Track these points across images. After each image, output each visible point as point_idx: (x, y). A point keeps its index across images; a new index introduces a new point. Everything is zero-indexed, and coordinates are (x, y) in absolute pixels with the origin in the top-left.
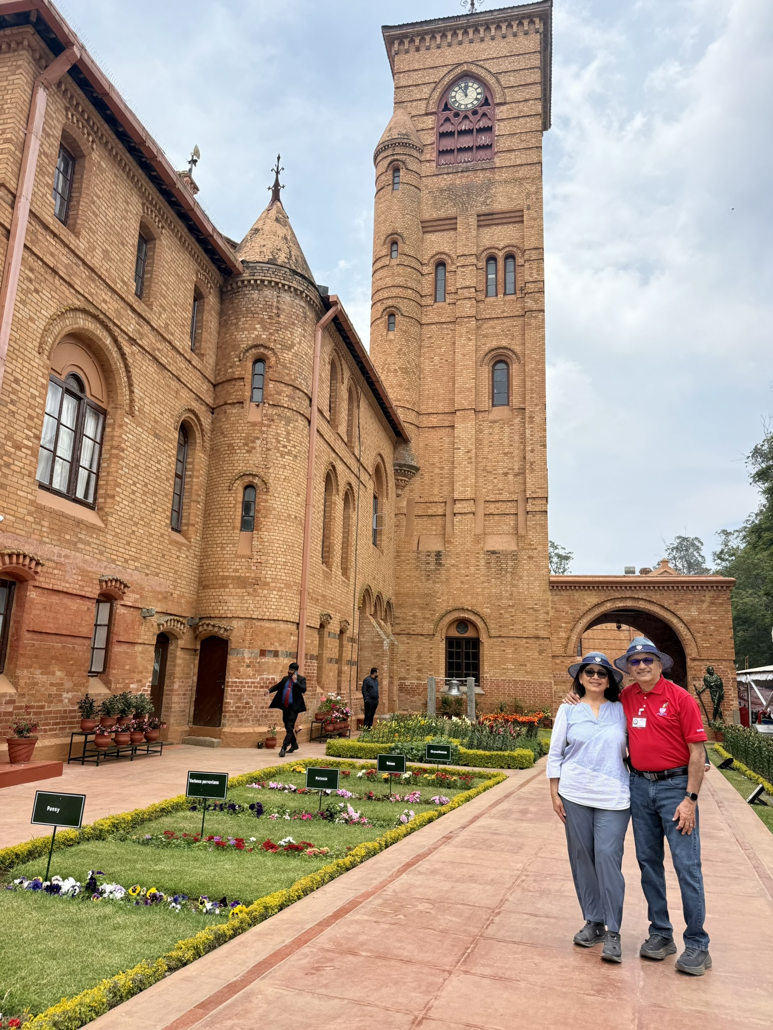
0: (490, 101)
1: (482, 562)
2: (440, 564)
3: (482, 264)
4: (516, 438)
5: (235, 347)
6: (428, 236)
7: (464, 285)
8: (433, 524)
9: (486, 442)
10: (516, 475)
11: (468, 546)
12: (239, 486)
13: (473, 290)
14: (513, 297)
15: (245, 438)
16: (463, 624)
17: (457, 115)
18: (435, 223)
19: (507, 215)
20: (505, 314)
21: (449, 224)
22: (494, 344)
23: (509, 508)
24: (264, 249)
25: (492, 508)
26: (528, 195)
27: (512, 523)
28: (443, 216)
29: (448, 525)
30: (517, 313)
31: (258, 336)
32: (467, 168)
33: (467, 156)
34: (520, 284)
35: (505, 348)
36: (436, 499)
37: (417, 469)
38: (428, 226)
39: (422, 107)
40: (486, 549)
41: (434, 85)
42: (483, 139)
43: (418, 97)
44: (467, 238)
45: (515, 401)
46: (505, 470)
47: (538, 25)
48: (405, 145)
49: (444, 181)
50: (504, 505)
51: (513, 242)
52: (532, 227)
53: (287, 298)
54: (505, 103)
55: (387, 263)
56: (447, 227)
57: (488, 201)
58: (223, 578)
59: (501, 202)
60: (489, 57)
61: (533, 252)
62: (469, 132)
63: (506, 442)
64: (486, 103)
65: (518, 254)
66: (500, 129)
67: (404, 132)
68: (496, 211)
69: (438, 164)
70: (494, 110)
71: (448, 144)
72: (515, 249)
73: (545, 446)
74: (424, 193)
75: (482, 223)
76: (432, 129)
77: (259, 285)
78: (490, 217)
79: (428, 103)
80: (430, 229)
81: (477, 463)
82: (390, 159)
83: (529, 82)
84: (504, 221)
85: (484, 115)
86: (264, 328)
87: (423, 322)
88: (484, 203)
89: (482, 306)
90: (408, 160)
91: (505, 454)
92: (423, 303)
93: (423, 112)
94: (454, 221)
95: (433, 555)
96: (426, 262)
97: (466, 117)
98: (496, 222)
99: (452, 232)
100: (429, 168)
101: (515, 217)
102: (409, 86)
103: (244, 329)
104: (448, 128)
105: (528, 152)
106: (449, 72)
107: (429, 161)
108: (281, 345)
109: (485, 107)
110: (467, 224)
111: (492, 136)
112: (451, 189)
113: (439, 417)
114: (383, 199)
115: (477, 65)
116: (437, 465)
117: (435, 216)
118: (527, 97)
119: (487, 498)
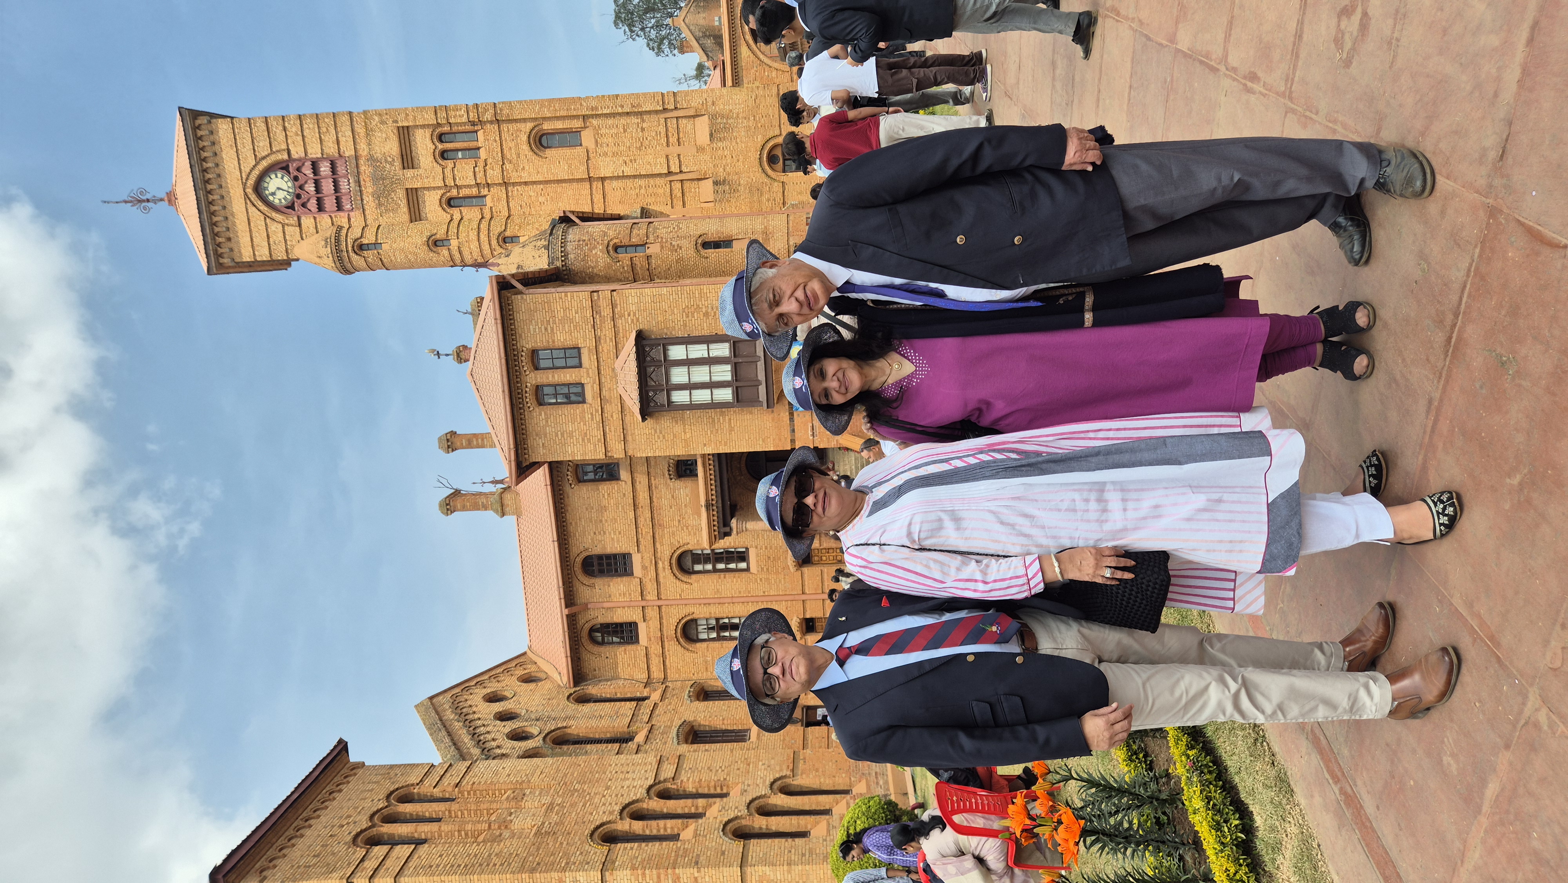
0: (284, 165)
2: (724, 181)
3: (450, 164)
4: (610, 122)
6: (424, 215)
7: (473, 177)
8: (690, 192)
9: (615, 149)
10: (643, 121)
11: (707, 157)
12: (704, 252)
14: (481, 133)
15: (672, 252)
16: (772, 159)
17: (298, 196)
19: (403, 141)
20: (498, 138)
21: (413, 197)
22: (525, 147)
23: (672, 124)
24: (538, 253)
25: (673, 139)
26: (383, 122)
27: (684, 121)
29: (690, 176)
30: (497, 128)
31: (601, 251)
32: (355, 182)
33: (344, 186)
34: (469, 127)
35: (529, 138)
36: (668, 190)
38: (416, 214)
39: (292, 231)
40: (709, 143)
42: (325, 168)
43: (281, 235)
44: (426, 178)
45: (577, 124)
46: (639, 130)
47: (202, 122)
48: (337, 243)
49: (370, 202)
50: (670, 129)
51: (429, 135)
52: (415, 117)
54: (288, 149)
55: (455, 248)
59: (392, 147)
61: (439, 115)
62: (317, 184)
63: (614, 131)
64: (286, 168)
65: (440, 130)
66: (315, 152)
67: (323, 243)
68: (399, 152)
69: (352, 210)
71: (330, 203)
72: (436, 133)
75: (410, 165)
76: (315, 218)
77: (565, 256)
78: (405, 157)
81: (635, 155)
82: (352, 254)
83: (265, 128)
85: (299, 169)
86: (596, 248)
87: (507, 215)
89: (490, 160)
90: (351, 236)
91: (625, 131)
92: (490, 215)
93: (298, 229)
94: (409, 191)
95: (716, 188)
96: (449, 216)
97: (301, 187)
98: (409, 152)
99: (421, 193)
100: (357, 219)
101: (404, 134)
103: (597, 262)
104: (313, 204)
106: (254, 206)
107: (349, 219)
108: (605, 234)
109: (291, 170)
110: (412, 179)
111: (322, 159)
112: (377, 196)
113: (594, 192)
114: (393, 258)
115: (247, 179)
116: (637, 191)
117: (405, 209)
118: (281, 128)
119: (665, 144)
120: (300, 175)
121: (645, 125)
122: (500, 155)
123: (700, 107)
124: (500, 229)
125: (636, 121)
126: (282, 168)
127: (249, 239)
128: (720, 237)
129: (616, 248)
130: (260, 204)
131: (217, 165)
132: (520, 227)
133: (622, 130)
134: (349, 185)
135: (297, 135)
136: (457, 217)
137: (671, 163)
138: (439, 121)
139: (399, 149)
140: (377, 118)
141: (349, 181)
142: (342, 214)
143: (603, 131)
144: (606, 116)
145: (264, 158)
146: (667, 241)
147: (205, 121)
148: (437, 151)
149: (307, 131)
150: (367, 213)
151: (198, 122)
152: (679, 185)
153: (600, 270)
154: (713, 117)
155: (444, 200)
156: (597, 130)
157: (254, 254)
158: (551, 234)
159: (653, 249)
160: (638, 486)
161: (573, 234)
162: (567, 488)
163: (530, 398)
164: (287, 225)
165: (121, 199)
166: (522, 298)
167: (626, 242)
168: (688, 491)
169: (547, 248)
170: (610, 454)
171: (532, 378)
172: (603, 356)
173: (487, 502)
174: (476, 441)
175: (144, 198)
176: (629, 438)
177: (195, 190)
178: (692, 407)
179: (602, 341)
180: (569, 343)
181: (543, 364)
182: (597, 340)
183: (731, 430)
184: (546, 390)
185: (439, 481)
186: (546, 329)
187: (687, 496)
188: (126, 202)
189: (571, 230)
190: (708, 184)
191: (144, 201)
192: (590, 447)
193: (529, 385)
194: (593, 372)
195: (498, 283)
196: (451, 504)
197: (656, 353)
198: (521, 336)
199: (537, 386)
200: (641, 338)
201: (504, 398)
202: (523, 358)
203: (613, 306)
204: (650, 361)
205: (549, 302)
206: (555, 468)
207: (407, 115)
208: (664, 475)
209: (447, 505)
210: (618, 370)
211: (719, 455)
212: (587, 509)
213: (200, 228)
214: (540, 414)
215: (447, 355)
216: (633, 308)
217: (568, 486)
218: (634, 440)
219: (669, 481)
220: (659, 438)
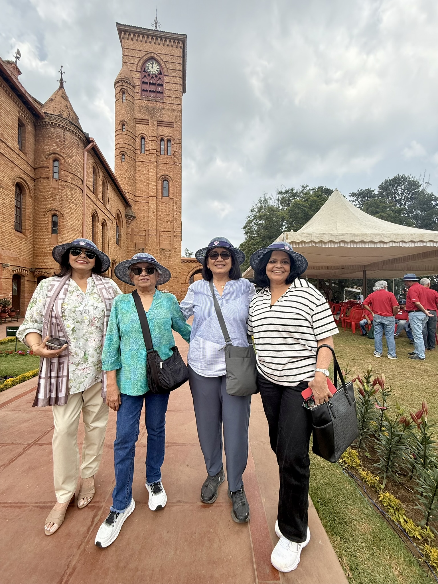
0: (162, 73)
1: (159, 253)
3: (159, 141)
4: (171, 209)
5: (44, 152)
6: (137, 125)
7: (152, 148)
8: (141, 238)
9: (160, 210)
10: (171, 223)
12: (49, 214)
13: (155, 151)
14: (170, 156)
15: (51, 194)
17: (149, 75)
18: (140, 120)
19: (168, 123)
20: (167, 163)
21: (146, 122)
22: (163, 173)
23: (168, 234)
24: (55, 109)
25: (162, 234)
26: (176, 117)
27: (169, 239)
28: (144, 118)
29: (147, 239)
30: (172, 163)
31: (55, 149)
32: (153, 100)
33: (153, 94)
34: (173, 152)
35: (167, 175)
36: (142, 229)
37: (135, 217)
38: (138, 121)
39: (134, 68)
40: (160, 248)
41: (139, 59)
42: (159, 89)
43: (133, 62)
44: (153, 129)
45: (171, 196)
46: (167, 221)
47: (181, 45)
48: (127, 82)
49: (145, 103)
50: (167, 233)
51: (170, 135)
52: (177, 130)
53: (68, 134)
54: (168, 76)
55: (121, 133)
56: (145, 123)
57: (161, 116)
58: (44, 253)
59: (166, 118)
60: (162, 53)
61: (178, 140)
62: (154, 84)
63: (168, 210)
64: (160, 73)
65: (172, 140)
66: (166, 86)
67: (127, 77)
68: (164, 121)
69: (141, 95)
70: (164, 77)
71: (146, 87)
72: (171, 138)
73: (181, 213)
74: (136, 106)
75: (159, 124)
76: (139, 78)
77: (54, 126)
78: (162, 123)
79: (137, 66)
80: (138, 122)
81: (157, 217)
82: (121, 87)
83: (177, 69)
84: (167, 125)
85: (160, 78)
86: (58, 146)
87: (136, 160)
88: (159, 116)
89: (159, 158)
90: (129, 90)
91: (167, 215)
92: (136, 153)
93: (135, 70)
94: (148, 121)
95: (141, 249)
96: (137, 136)
97: (152, 77)
98: (164, 125)
99: (147, 126)
100: (138, 96)
101: (170, 125)
102: (129, 56)
103: (47, 145)
104: (145, 80)
105: (177, 99)
106: (146, 55)
109: (160, 75)
110: (153, 123)
111: (163, 89)
112: (146, 107)
113: (143, 198)
114: (119, 105)
115: (157, 55)
119: (161, 230)
120: (157, 78)
121: (169, 223)
122: (161, 162)
123: (174, 246)
125: (170, 220)
131: (163, 45)
135: (173, 81)
136: (136, 139)
137: (153, 232)
138: (175, 141)
141: (154, 97)
142: (140, 90)
143: (168, 206)
144: (173, 208)
146: (59, 192)
148: (164, 137)
149: (174, 86)
150: (140, 100)
151: (181, 43)
154: (169, 251)
155: (144, 135)
189: (79, 139)
191: (156, 25)
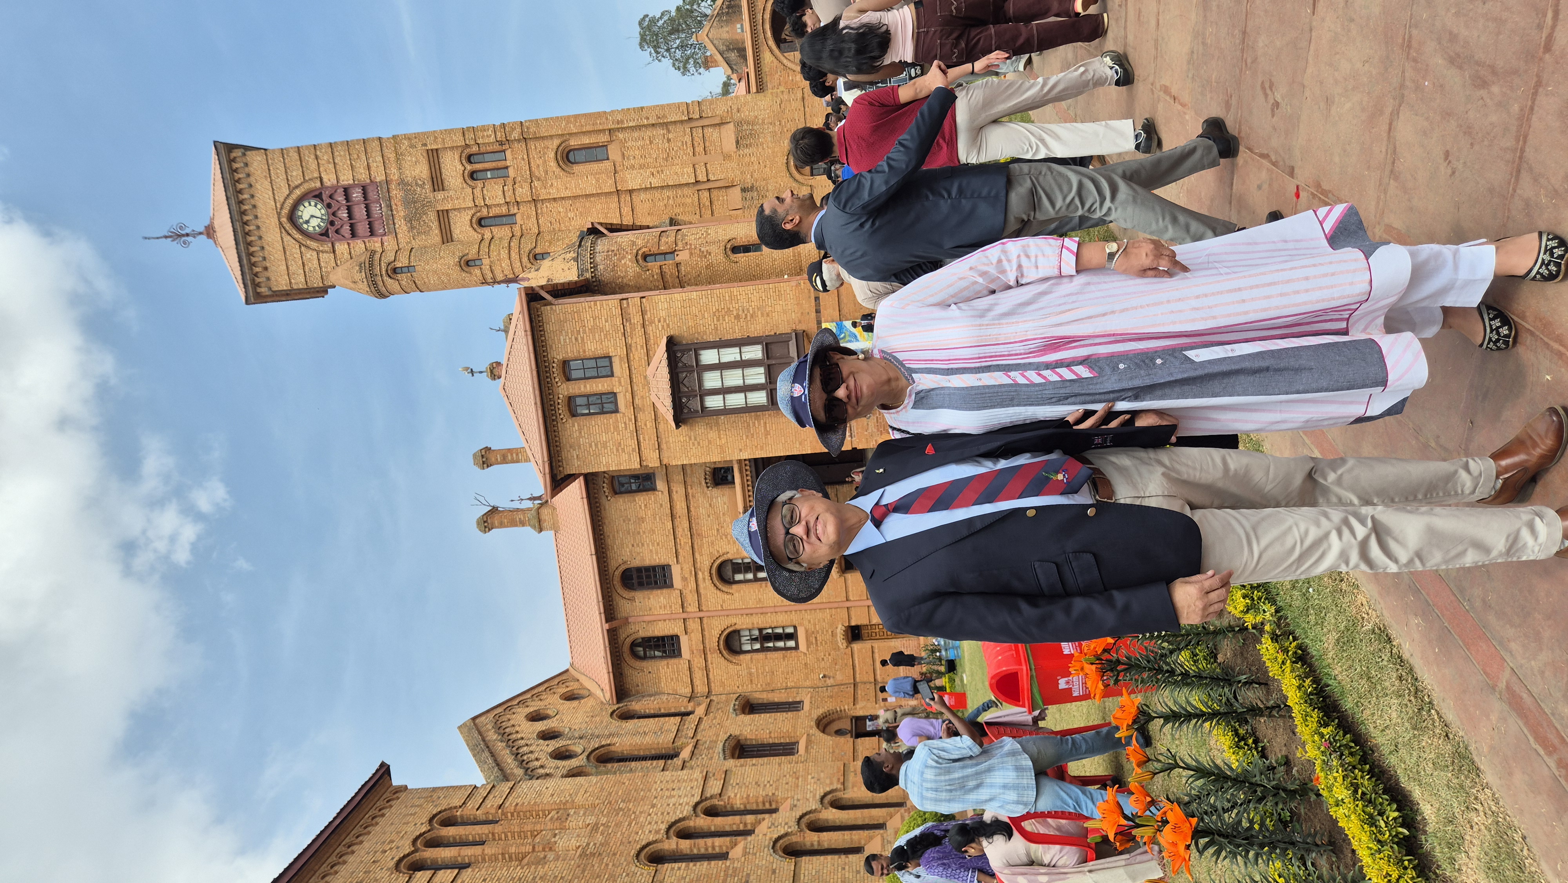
1: (746, 151)
2: (752, 187)
3: (479, 184)
4: (636, 134)
5: (639, 275)
6: (455, 236)
7: (502, 196)
8: (718, 200)
10: (669, 131)
11: (734, 165)
12: (734, 257)
13: (505, 188)
14: (509, 152)
15: (701, 259)
17: (332, 223)
18: (444, 231)
19: (432, 164)
20: (525, 157)
21: (443, 217)
22: (553, 164)
23: (698, 133)
25: (699, 149)
26: (412, 146)
27: (710, 130)
28: (436, 223)
29: (718, 185)
30: (524, 146)
31: (630, 260)
32: (387, 207)
33: (375, 210)
34: (497, 147)
35: (556, 154)
36: (696, 200)
38: (447, 237)
39: (327, 258)
40: (735, 150)
41: (303, 248)
42: (357, 195)
43: (316, 262)
44: (457, 199)
47: (237, 155)
48: (371, 265)
49: (401, 226)
50: (696, 139)
51: (457, 157)
52: (443, 139)
54: (320, 177)
56: (446, 220)
59: (420, 171)
61: (467, 136)
63: (640, 143)
64: (318, 196)
65: (468, 151)
66: (346, 179)
68: (429, 175)
69: (385, 234)
70: (327, 187)
71: (362, 228)
72: (464, 155)
74: (415, 244)
75: (441, 187)
76: (349, 244)
78: (435, 179)
80: (449, 235)
81: (662, 166)
82: (386, 278)
83: (298, 158)
84: (437, 167)
85: (332, 197)
87: (537, 231)
88: (422, 187)
89: (519, 179)
90: (385, 261)
93: (332, 255)
94: (441, 213)
96: (480, 236)
97: (334, 214)
98: (438, 175)
99: (451, 214)
100: (390, 243)
101: (434, 157)
104: (346, 230)
105: (369, 150)
106: (289, 234)
107: (382, 244)
108: (634, 243)
109: (324, 197)
110: (442, 201)
111: (354, 186)
112: (409, 220)
113: (622, 205)
114: (426, 280)
115: (281, 209)
116: (665, 202)
117: (437, 231)
118: (313, 157)
119: (691, 154)
120: (333, 203)
121: (671, 136)
122: (528, 172)
123: (725, 114)
124: (530, 247)
125: (662, 132)
126: (315, 196)
127: (285, 267)
128: (749, 241)
129: (645, 257)
130: (294, 232)
131: (252, 196)
132: (550, 243)
133: (648, 142)
134: (381, 209)
135: (329, 162)
136: (488, 236)
137: (698, 172)
138: (467, 142)
139: (429, 171)
140: (406, 143)
141: (381, 205)
142: (375, 239)
143: (630, 144)
144: (632, 128)
145: (297, 187)
146: (695, 248)
147: (240, 154)
148: (466, 172)
149: (339, 158)
150: (399, 237)
151: (233, 155)
152: (706, 194)
153: (630, 280)
154: (739, 124)
155: (474, 220)
156: (623, 143)
157: (290, 283)
158: (580, 246)
159: (683, 256)
160: (675, 496)
161: (602, 245)
162: (603, 500)
163: (562, 410)
164: (323, 252)
165: (162, 235)
166: (552, 309)
167: (655, 250)
168: (725, 499)
169: (576, 259)
170: (645, 464)
171: (564, 389)
172: (635, 364)
173: (524, 517)
174: (510, 456)
175: (183, 232)
176: (664, 446)
177: (232, 222)
178: (726, 411)
179: (633, 349)
180: (600, 353)
181: (575, 374)
182: (628, 347)
183: (767, 433)
184: (579, 401)
185: (476, 499)
186: (576, 339)
187: (725, 504)
188: (166, 237)
189: (599, 241)
190: (736, 192)
191: (183, 235)
192: (625, 457)
193: (561, 396)
194: (625, 380)
195: (527, 294)
196: (489, 521)
197: (688, 359)
198: (551, 347)
199: (570, 398)
200: (671, 343)
201: (537, 410)
202: (554, 370)
203: (643, 313)
204: (682, 367)
205: (578, 312)
206: (591, 480)
207: (436, 138)
208: (700, 484)
209: (485, 522)
210: (650, 378)
211: (756, 460)
212: (624, 521)
213: (237, 259)
214: (574, 426)
215: (481, 372)
216: (663, 314)
217: (604, 498)
218: (669, 448)
219: (706, 489)
220: (694, 444)
